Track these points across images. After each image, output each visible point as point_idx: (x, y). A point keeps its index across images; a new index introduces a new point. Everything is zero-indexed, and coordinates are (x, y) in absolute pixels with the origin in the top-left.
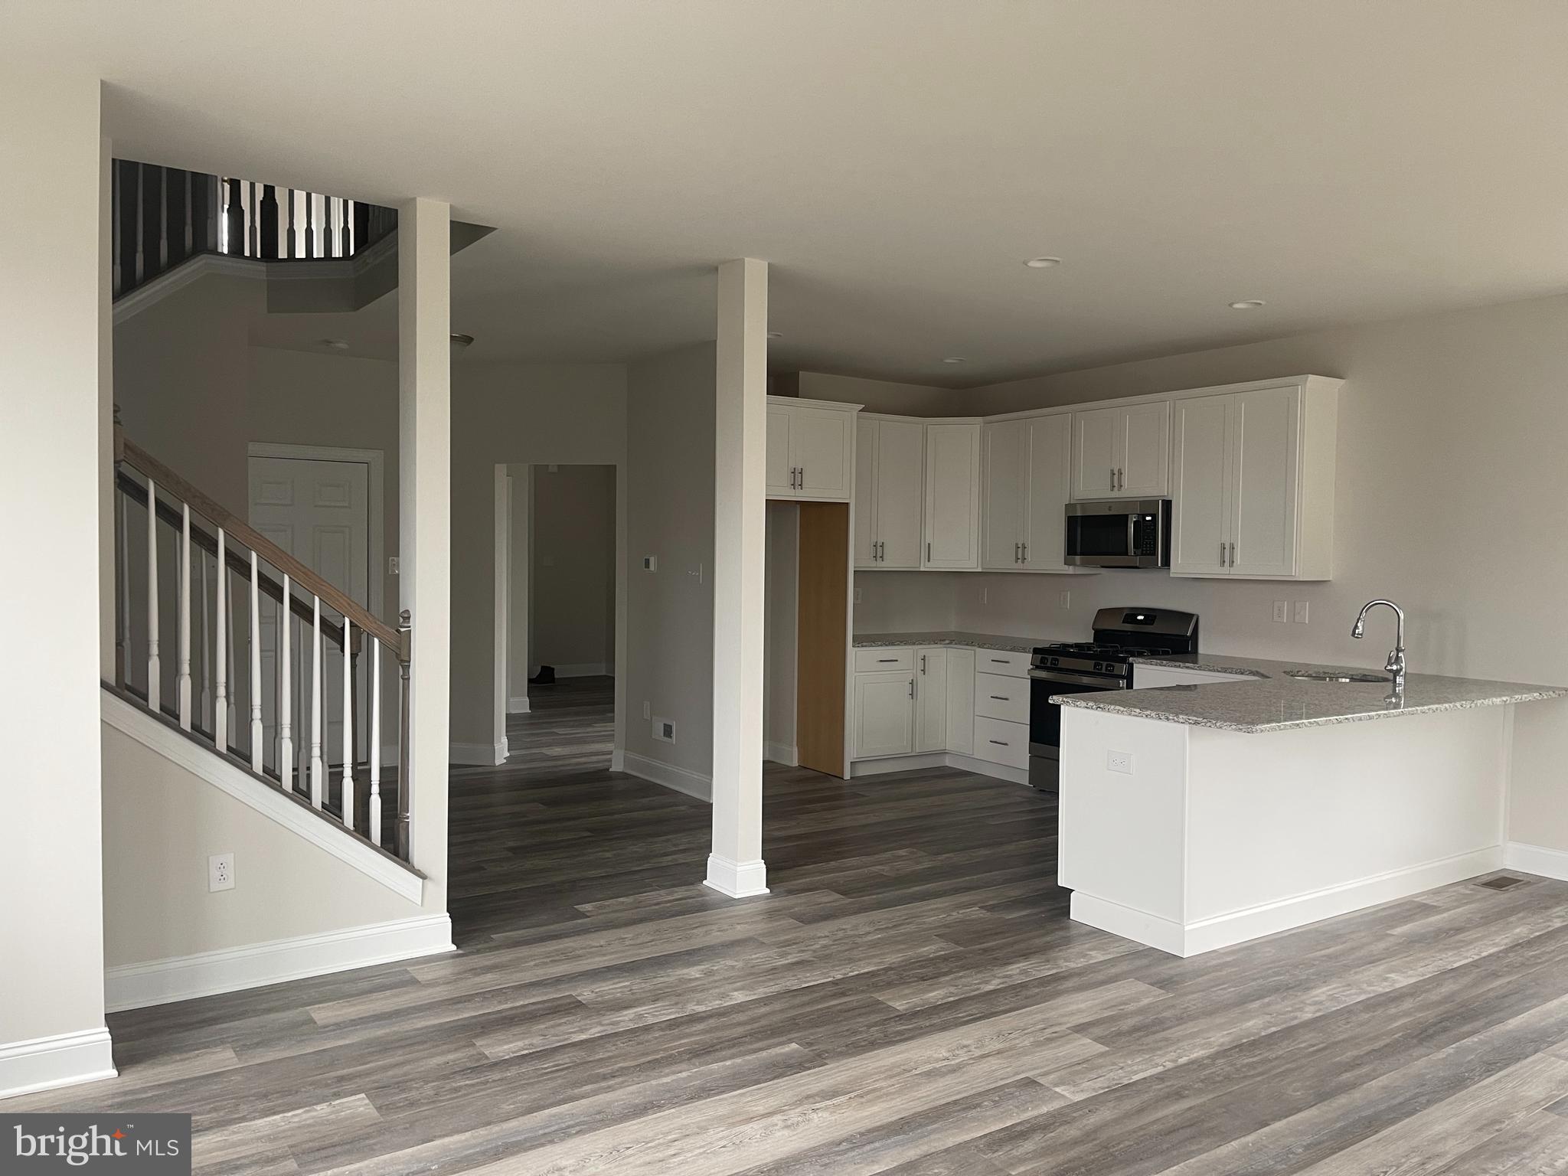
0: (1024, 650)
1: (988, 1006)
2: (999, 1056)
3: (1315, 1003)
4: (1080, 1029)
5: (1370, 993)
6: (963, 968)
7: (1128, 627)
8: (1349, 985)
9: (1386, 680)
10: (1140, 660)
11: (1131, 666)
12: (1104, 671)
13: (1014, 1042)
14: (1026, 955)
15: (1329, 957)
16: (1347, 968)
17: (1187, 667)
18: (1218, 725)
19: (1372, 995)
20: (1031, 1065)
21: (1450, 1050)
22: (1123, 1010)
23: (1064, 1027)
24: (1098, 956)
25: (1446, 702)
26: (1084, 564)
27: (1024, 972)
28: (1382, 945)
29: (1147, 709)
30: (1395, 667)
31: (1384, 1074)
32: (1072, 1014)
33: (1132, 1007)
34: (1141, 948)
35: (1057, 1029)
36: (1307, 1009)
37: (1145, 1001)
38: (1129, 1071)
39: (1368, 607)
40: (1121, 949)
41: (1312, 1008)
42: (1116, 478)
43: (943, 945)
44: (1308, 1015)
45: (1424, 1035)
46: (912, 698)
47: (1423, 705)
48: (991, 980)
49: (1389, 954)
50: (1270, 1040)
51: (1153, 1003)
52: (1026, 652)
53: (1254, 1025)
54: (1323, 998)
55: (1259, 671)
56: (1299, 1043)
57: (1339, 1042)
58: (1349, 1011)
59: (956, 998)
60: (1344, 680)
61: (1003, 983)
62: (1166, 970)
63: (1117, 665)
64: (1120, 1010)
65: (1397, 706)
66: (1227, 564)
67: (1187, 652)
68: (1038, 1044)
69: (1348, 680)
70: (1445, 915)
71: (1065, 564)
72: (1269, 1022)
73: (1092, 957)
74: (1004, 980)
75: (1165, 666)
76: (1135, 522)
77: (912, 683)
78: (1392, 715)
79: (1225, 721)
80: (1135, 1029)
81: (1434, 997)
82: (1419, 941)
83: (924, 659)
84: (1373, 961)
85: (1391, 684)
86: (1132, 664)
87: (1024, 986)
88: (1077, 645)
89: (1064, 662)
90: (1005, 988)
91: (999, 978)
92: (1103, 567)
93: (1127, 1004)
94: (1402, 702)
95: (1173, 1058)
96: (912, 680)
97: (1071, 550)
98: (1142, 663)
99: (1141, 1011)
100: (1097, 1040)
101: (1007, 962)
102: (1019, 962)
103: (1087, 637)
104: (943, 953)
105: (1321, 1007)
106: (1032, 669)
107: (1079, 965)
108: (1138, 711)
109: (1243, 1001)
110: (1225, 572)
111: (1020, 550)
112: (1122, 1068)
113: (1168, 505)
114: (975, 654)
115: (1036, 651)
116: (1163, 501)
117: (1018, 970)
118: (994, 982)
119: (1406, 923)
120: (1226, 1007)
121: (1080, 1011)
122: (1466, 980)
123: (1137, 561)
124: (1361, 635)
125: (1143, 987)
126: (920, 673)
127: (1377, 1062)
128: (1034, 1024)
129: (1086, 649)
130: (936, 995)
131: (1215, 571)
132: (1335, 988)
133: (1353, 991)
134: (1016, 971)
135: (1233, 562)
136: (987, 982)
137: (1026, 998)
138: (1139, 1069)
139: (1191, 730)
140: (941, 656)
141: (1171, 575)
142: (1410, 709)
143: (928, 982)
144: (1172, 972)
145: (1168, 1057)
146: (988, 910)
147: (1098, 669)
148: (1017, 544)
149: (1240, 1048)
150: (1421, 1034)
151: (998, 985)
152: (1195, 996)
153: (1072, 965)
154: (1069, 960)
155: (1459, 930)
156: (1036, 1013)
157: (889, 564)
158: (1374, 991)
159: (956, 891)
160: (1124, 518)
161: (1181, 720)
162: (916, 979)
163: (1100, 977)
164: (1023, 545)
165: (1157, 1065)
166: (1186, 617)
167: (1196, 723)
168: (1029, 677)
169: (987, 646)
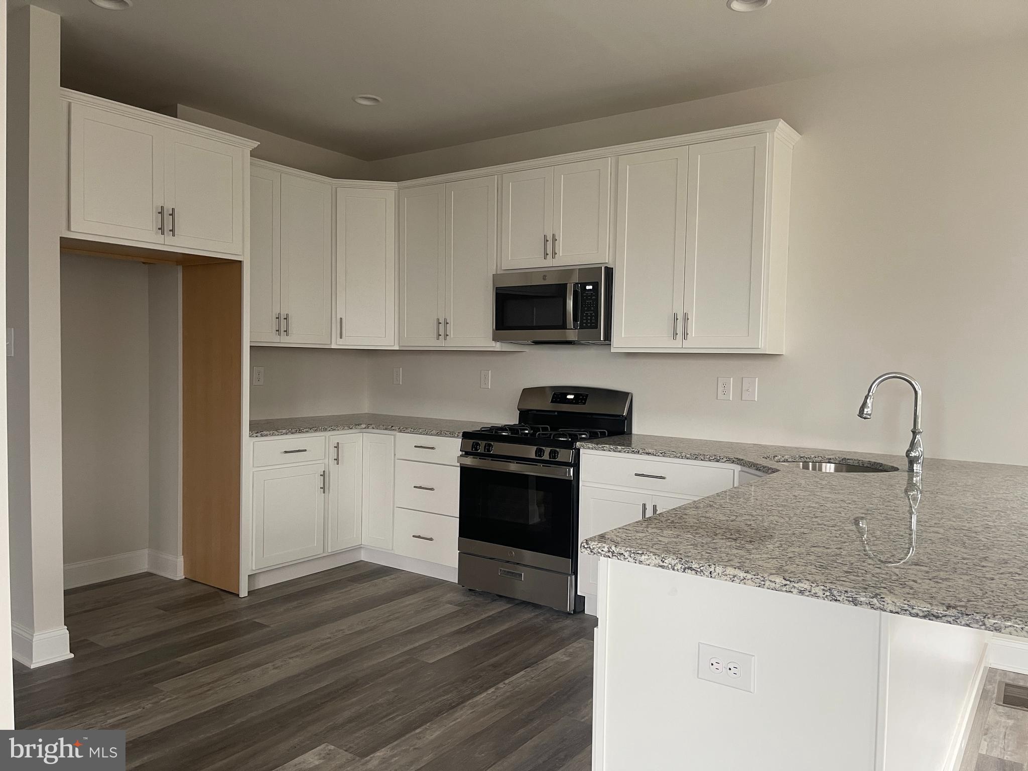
0: (452, 435)
7: (559, 408)
9: (897, 469)
10: (584, 444)
11: (578, 452)
12: (548, 458)
26: (513, 340)
30: (914, 453)
39: (876, 383)
42: (549, 244)
46: (324, 492)
52: (454, 437)
63: (560, 450)
66: (680, 336)
67: (623, 433)
71: (493, 340)
76: (574, 292)
77: (323, 475)
83: (337, 447)
85: (905, 474)
86: (579, 450)
89: (499, 448)
92: (535, 342)
96: (324, 472)
97: (499, 325)
98: (585, 448)
103: (512, 419)
106: (462, 456)
110: (675, 346)
111: (442, 326)
113: (609, 272)
114: (397, 440)
115: (466, 435)
116: (606, 268)
123: (576, 336)
124: (870, 415)
126: (332, 463)
129: (517, 432)
131: (663, 344)
135: (686, 335)
140: (356, 444)
141: (612, 350)
147: (540, 456)
148: (438, 320)
157: (295, 339)
160: (561, 289)
164: (445, 320)
166: (621, 397)
168: (459, 464)
169: (409, 430)
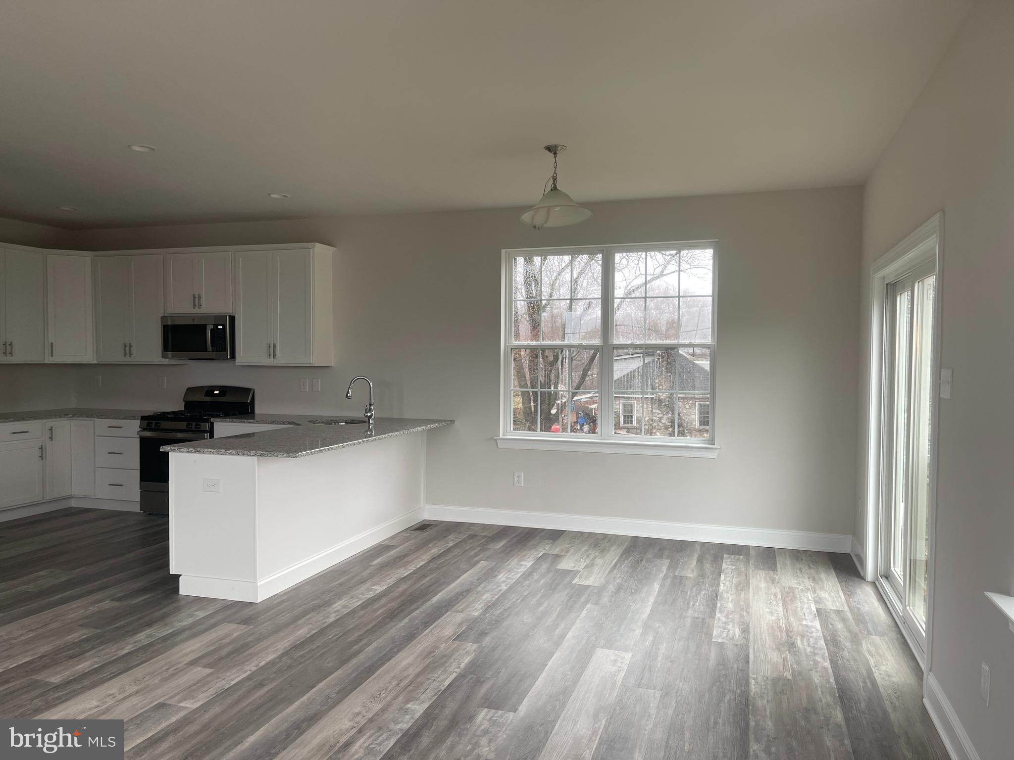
0: (134, 418)
1: (125, 664)
2: (138, 695)
3: (336, 612)
4: (194, 663)
5: (363, 599)
6: (102, 643)
7: (208, 399)
8: (352, 597)
9: (364, 422)
10: (219, 420)
11: (212, 424)
12: (193, 428)
13: (148, 682)
14: (149, 625)
15: (341, 584)
16: (350, 588)
17: (250, 422)
18: (275, 455)
19: (365, 600)
20: (159, 695)
21: (406, 620)
22: (221, 643)
23: (181, 665)
24: (201, 614)
25: (396, 432)
26: (174, 357)
27: (150, 636)
28: (368, 571)
29: (229, 449)
30: (369, 414)
31: (375, 641)
32: (187, 654)
33: (227, 640)
34: (230, 603)
35: (179, 666)
36: (331, 616)
37: (236, 634)
38: (228, 680)
39: (353, 381)
40: (218, 606)
41: (334, 615)
42: (196, 300)
43: (85, 631)
44: (332, 619)
45: (393, 615)
46: (42, 459)
47: (385, 434)
48: (125, 647)
49: (371, 576)
50: (312, 639)
51: (241, 634)
52: (135, 419)
53: (302, 632)
54: (339, 607)
55: (294, 422)
56: (329, 636)
57: (350, 630)
58: (353, 612)
59: (100, 665)
60: (342, 424)
61: (134, 647)
62: (247, 612)
63: (203, 424)
64: (220, 644)
65: (370, 436)
66: (272, 356)
67: (248, 413)
68: (165, 680)
69: (344, 424)
70: (398, 549)
71: (162, 358)
72: (311, 629)
73: (197, 616)
74: (135, 644)
75: (235, 422)
76: (211, 330)
77: (41, 448)
78: (370, 441)
79: (280, 452)
80: (230, 654)
81: (395, 594)
82: (386, 566)
83: (51, 430)
84: (363, 582)
85: (367, 424)
86: (213, 423)
87: (150, 645)
88: (174, 413)
89: (165, 425)
90: (136, 649)
91: (131, 644)
92: (189, 359)
93: (224, 639)
94: (373, 434)
95: (257, 664)
96: (42, 446)
97: (166, 348)
98: (220, 422)
99: (233, 641)
100: (205, 667)
101: (136, 631)
102: (145, 630)
103: (180, 407)
104: (85, 636)
105: (339, 613)
106: (140, 431)
107: (189, 623)
108: (223, 451)
109: (295, 620)
110: (271, 362)
111: (127, 348)
112: (224, 679)
113: (232, 319)
114: (94, 423)
115: (143, 418)
116: (230, 316)
117: (145, 636)
118: (127, 648)
119: (379, 557)
120: (286, 625)
121: (192, 651)
122: (409, 583)
123: (214, 355)
124: (351, 397)
125: (233, 626)
126: (48, 440)
127: (370, 636)
128: (161, 668)
129: (180, 415)
130: (84, 666)
131: (264, 360)
132: (345, 601)
133: (355, 600)
134: (143, 637)
135: (275, 355)
136: (122, 649)
137: (153, 652)
138: (234, 677)
139: (258, 460)
140: (66, 428)
141: (237, 364)
142: (379, 437)
143: (76, 659)
144: (250, 613)
145: (253, 664)
146: (117, 601)
147: (189, 428)
148: (125, 344)
149: (295, 647)
150: (391, 615)
151: (131, 648)
152: (266, 624)
153: (185, 623)
154: (183, 620)
155: (405, 556)
156: (161, 660)
157: (16, 358)
158: (366, 598)
159: (90, 592)
160: (204, 327)
161: (252, 454)
162: (66, 659)
163: (203, 627)
164: (129, 344)
165: (246, 671)
166: (246, 391)
167: (262, 455)
168: (138, 436)
169: (103, 417)
